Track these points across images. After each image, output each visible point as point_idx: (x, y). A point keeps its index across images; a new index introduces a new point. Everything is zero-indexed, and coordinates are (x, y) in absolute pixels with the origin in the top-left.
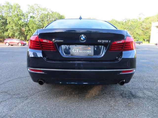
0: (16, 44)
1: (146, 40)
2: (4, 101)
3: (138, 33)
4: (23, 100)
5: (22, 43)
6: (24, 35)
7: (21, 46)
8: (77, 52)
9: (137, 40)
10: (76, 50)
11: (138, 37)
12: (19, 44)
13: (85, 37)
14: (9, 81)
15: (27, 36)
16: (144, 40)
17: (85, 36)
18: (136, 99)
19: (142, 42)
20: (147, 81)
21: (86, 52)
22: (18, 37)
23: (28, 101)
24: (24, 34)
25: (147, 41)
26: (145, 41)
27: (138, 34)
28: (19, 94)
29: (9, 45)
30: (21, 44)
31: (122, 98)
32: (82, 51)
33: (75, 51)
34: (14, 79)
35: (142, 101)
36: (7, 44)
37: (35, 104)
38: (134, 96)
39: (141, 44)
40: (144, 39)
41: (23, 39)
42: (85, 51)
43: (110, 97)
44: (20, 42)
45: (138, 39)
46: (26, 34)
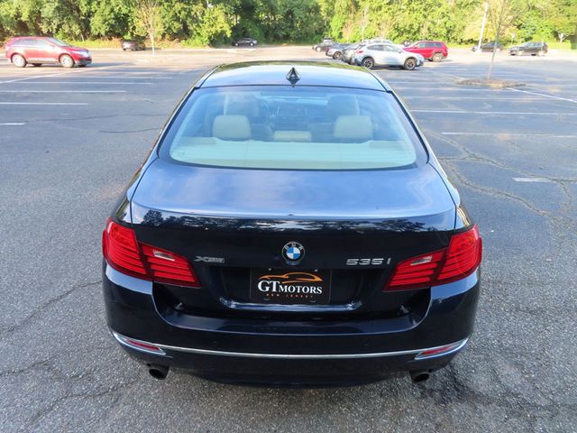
0: (53, 60)
1: (561, 36)
2: (46, 411)
3: (537, 6)
4: (105, 403)
5: (73, 57)
6: (76, 14)
7: (73, 67)
8: (274, 290)
9: (527, 35)
10: (271, 285)
11: (533, 21)
12: (62, 59)
13: (301, 251)
14: (50, 301)
15: (89, 16)
16: (556, 34)
17: (301, 247)
18: (464, 407)
19: (545, 48)
20: (518, 309)
21: (306, 290)
22: (56, 21)
23: (123, 410)
24: (79, 11)
25: (566, 38)
26: (558, 39)
27: (534, 8)
28: (89, 376)
29: (26, 63)
30: (71, 60)
31: (418, 399)
32: (292, 289)
33: (267, 289)
34: (68, 293)
35: (481, 418)
36: (19, 61)
37: (143, 427)
38: (460, 388)
39: (541, 53)
40: (557, 29)
41: (76, 29)
42: (301, 289)
43: (381, 395)
44: (65, 51)
45: (530, 30)
46: (84, 10)
